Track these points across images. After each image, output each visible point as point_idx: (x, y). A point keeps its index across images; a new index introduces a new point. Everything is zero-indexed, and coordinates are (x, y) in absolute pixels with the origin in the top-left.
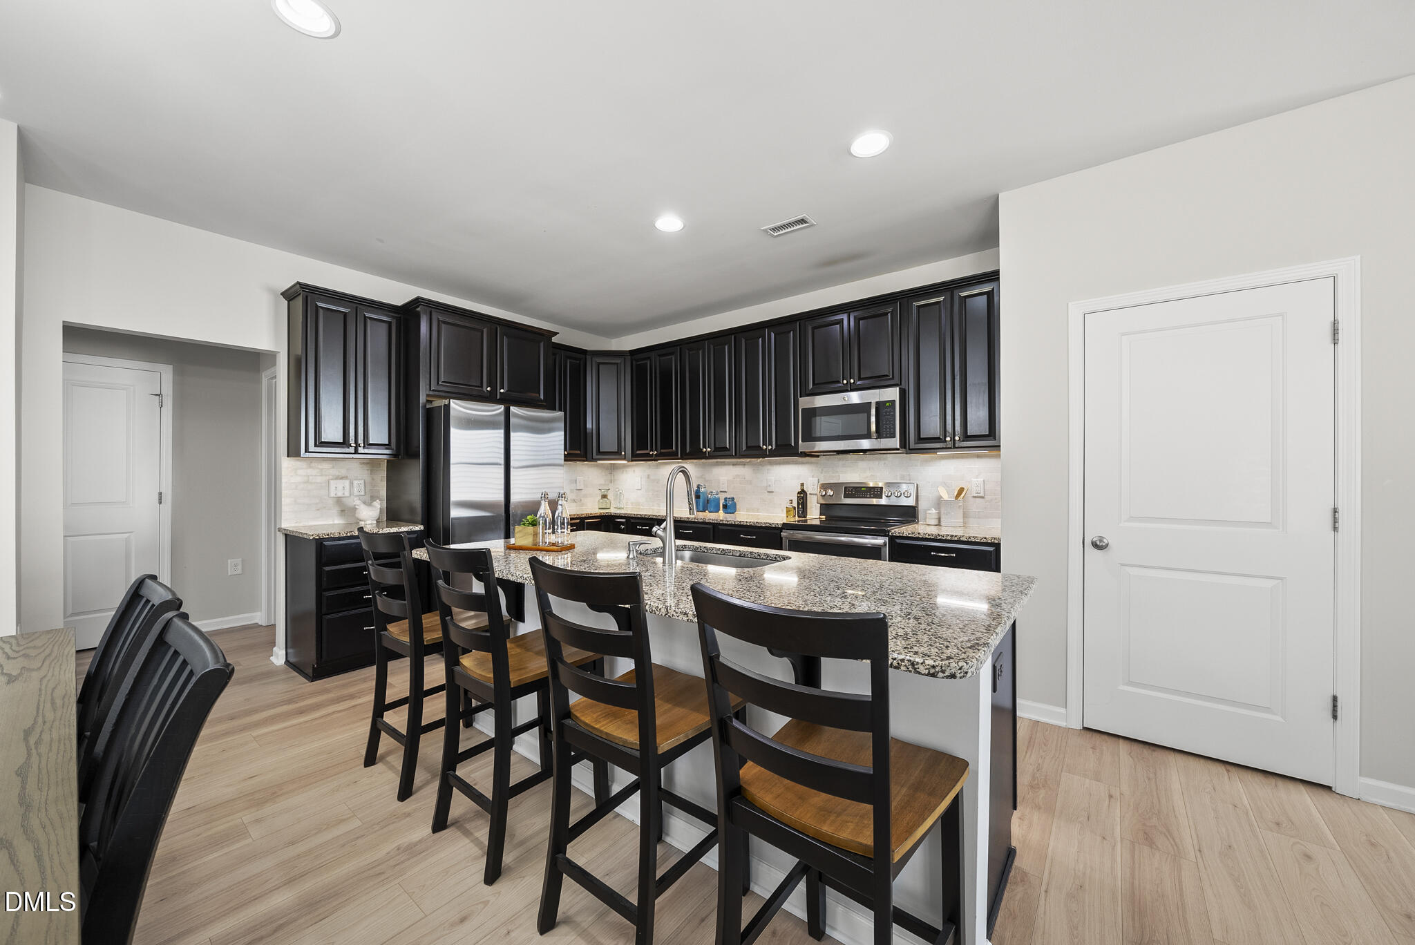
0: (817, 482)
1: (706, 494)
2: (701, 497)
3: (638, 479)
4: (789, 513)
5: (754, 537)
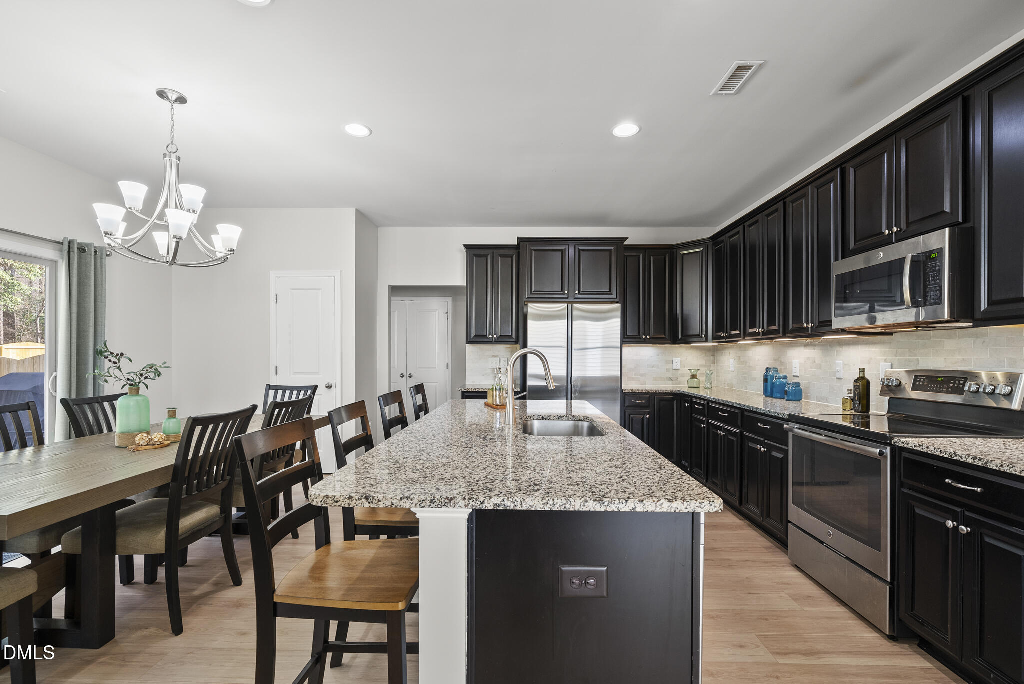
0: (890, 367)
1: (773, 377)
2: (768, 382)
3: (732, 361)
4: (845, 405)
5: (769, 427)
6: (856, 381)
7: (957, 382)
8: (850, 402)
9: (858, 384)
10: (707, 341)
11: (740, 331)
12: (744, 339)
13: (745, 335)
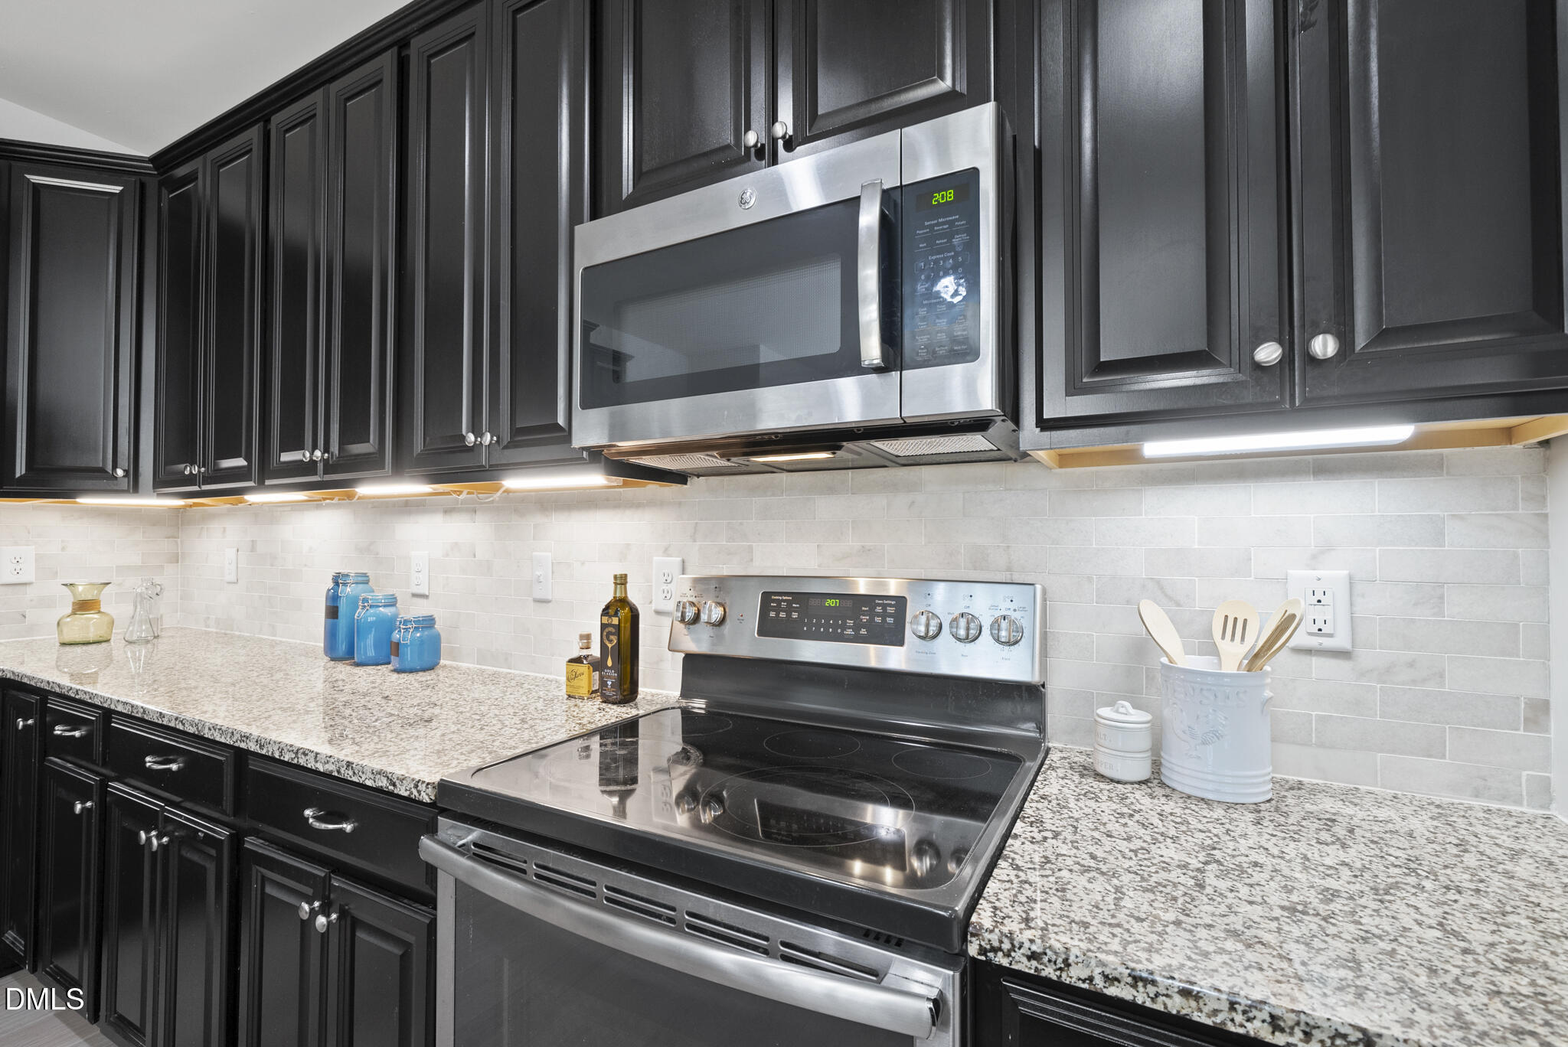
0: (678, 568)
1: (354, 602)
2: (340, 614)
3: (231, 553)
4: (575, 683)
5: (348, 827)
6: (606, 612)
7: (879, 609)
8: (589, 672)
9: (615, 621)
10: (135, 488)
11: (248, 458)
12: (261, 486)
13: (265, 472)
